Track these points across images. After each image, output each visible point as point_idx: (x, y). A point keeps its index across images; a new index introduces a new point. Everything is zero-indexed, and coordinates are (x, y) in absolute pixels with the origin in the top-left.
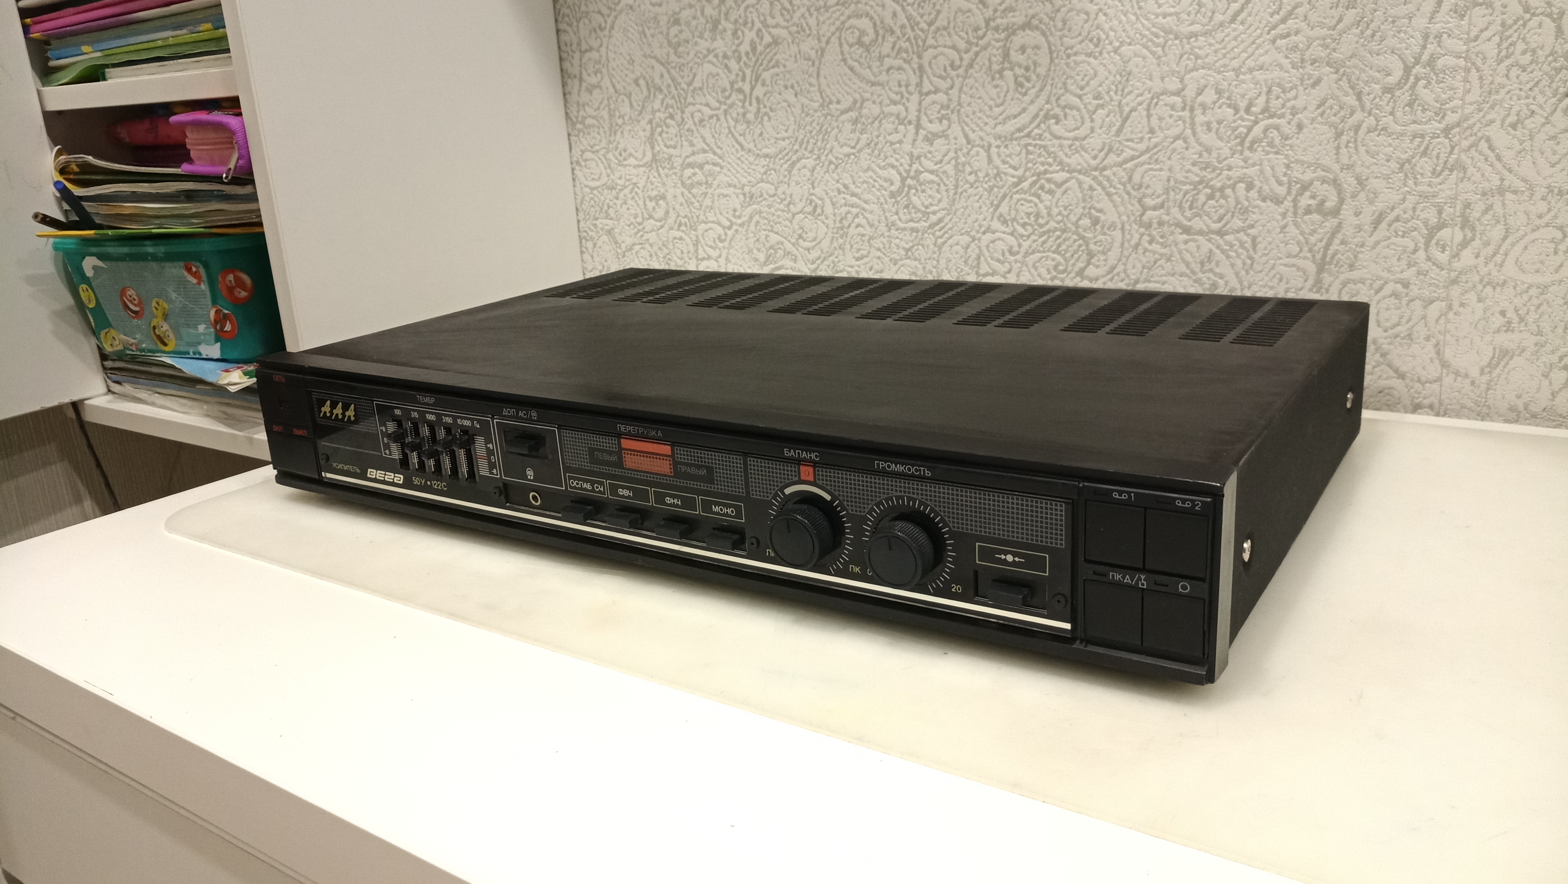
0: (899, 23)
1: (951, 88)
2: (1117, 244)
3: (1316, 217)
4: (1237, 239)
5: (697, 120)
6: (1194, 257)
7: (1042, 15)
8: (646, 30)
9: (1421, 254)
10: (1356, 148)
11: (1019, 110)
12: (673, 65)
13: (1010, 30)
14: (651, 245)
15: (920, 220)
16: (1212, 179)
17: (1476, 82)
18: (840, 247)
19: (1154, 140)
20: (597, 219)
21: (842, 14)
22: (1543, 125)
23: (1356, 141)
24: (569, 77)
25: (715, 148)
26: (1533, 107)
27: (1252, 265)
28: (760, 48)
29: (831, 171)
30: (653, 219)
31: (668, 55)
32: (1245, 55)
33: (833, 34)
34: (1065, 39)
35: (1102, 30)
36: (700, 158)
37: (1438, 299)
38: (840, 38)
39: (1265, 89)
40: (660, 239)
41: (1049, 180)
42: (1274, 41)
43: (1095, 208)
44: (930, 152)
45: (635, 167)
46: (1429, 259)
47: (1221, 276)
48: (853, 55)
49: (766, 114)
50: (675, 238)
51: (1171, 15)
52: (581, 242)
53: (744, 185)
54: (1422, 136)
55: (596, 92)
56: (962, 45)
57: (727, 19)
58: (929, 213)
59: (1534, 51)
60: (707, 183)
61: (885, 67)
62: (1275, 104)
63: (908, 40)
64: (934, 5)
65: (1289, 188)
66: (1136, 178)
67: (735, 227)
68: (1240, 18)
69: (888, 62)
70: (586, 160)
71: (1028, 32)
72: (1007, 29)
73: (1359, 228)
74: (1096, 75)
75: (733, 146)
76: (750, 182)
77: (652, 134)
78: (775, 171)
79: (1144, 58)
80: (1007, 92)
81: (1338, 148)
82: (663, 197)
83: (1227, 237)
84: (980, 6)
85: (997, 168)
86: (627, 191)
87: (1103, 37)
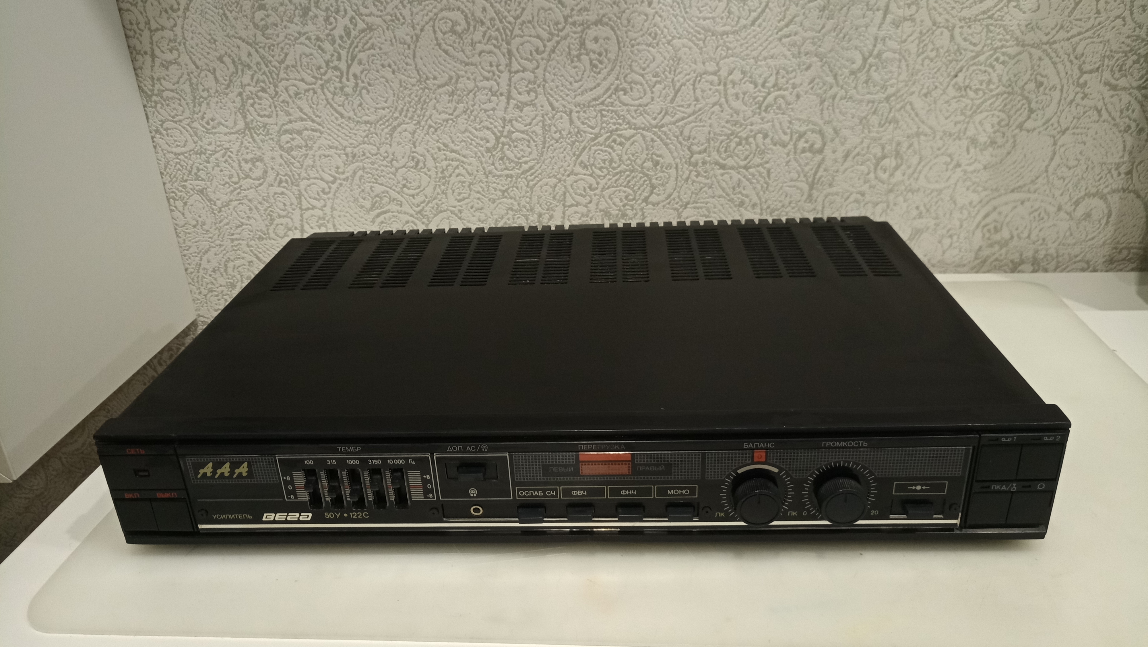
0: (488, 17)
1: (537, 67)
2: (673, 179)
3: (808, 155)
4: (757, 171)
5: (292, 93)
6: (727, 184)
7: (611, 15)
8: (228, 13)
9: (872, 176)
10: (833, 110)
11: (594, 84)
12: (262, 45)
13: (586, 26)
14: (250, 200)
15: (514, 168)
16: (740, 132)
17: (904, 67)
18: (443, 193)
19: (698, 106)
20: (186, 181)
21: (435, 7)
22: (942, 94)
23: (833, 106)
24: (139, 53)
25: (314, 117)
26: (937, 84)
27: (767, 187)
28: (354, 33)
29: (431, 133)
30: (251, 178)
31: (255, 36)
32: (761, 48)
33: (427, 23)
34: (629, 33)
35: (658, 27)
36: (298, 125)
37: (881, 202)
38: (433, 27)
39: (775, 72)
40: (260, 195)
41: (620, 136)
42: (780, 39)
43: (656, 155)
44: (520, 117)
45: (226, 134)
46: (876, 178)
47: (747, 196)
48: (447, 41)
49: (364, 88)
50: (276, 193)
51: (709, 18)
52: (169, 202)
53: (346, 147)
54: (873, 102)
55: (173, 68)
56: (545, 35)
57: (317, 7)
58: (521, 163)
59: (938, 50)
60: (307, 146)
61: (477, 51)
62: (781, 81)
63: (498, 30)
64: (520, 3)
65: (791, 137)
66: (686, 133)
67: (339, 181)
68: (757, 23)
69: (479, 47)
70: (167, 129)
71: (599, 26)
72: (582, 24)
73: (835, 161)
74: (654, 60)
75: (332, 115)
76: (351, 144)
77: (243, 105)
78: (376, 134)
79: (690, 48)
80: (585, 71)
81: (822, 110)
82: (260, 159)
83: (751, 170)
84: (560, 6)
85: (578, 128)
86: (218, 155)
87: (659, 32)
